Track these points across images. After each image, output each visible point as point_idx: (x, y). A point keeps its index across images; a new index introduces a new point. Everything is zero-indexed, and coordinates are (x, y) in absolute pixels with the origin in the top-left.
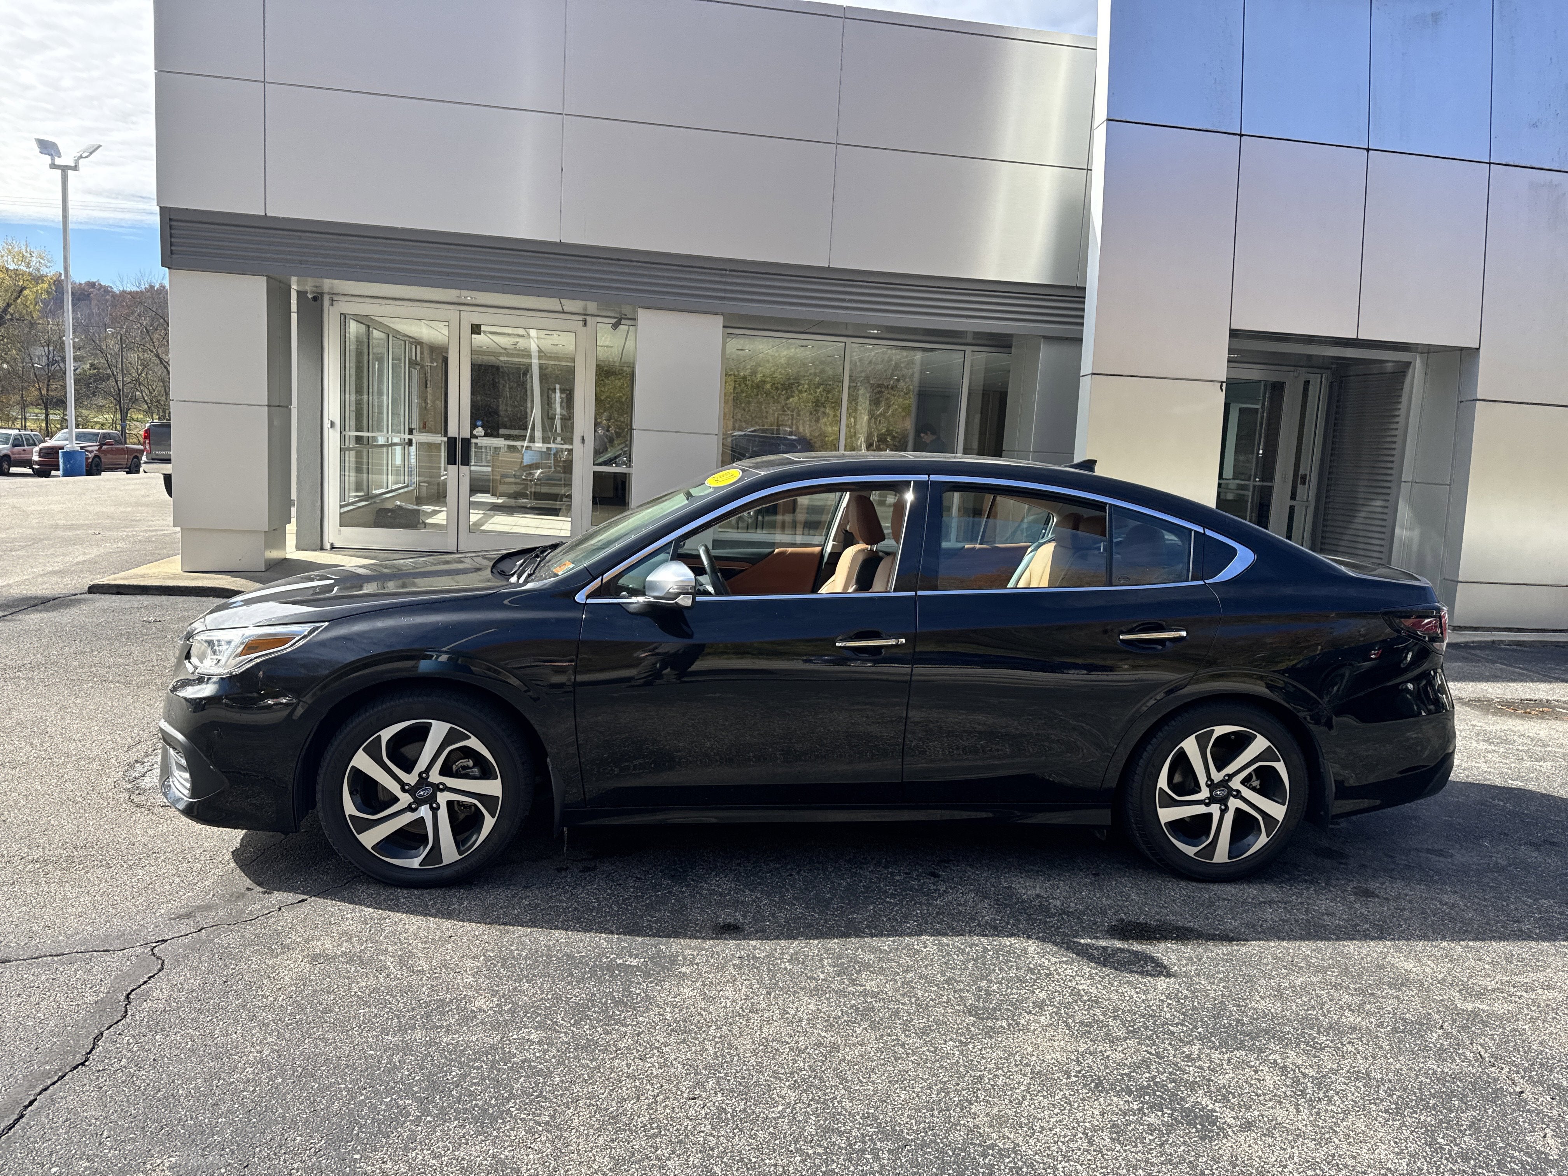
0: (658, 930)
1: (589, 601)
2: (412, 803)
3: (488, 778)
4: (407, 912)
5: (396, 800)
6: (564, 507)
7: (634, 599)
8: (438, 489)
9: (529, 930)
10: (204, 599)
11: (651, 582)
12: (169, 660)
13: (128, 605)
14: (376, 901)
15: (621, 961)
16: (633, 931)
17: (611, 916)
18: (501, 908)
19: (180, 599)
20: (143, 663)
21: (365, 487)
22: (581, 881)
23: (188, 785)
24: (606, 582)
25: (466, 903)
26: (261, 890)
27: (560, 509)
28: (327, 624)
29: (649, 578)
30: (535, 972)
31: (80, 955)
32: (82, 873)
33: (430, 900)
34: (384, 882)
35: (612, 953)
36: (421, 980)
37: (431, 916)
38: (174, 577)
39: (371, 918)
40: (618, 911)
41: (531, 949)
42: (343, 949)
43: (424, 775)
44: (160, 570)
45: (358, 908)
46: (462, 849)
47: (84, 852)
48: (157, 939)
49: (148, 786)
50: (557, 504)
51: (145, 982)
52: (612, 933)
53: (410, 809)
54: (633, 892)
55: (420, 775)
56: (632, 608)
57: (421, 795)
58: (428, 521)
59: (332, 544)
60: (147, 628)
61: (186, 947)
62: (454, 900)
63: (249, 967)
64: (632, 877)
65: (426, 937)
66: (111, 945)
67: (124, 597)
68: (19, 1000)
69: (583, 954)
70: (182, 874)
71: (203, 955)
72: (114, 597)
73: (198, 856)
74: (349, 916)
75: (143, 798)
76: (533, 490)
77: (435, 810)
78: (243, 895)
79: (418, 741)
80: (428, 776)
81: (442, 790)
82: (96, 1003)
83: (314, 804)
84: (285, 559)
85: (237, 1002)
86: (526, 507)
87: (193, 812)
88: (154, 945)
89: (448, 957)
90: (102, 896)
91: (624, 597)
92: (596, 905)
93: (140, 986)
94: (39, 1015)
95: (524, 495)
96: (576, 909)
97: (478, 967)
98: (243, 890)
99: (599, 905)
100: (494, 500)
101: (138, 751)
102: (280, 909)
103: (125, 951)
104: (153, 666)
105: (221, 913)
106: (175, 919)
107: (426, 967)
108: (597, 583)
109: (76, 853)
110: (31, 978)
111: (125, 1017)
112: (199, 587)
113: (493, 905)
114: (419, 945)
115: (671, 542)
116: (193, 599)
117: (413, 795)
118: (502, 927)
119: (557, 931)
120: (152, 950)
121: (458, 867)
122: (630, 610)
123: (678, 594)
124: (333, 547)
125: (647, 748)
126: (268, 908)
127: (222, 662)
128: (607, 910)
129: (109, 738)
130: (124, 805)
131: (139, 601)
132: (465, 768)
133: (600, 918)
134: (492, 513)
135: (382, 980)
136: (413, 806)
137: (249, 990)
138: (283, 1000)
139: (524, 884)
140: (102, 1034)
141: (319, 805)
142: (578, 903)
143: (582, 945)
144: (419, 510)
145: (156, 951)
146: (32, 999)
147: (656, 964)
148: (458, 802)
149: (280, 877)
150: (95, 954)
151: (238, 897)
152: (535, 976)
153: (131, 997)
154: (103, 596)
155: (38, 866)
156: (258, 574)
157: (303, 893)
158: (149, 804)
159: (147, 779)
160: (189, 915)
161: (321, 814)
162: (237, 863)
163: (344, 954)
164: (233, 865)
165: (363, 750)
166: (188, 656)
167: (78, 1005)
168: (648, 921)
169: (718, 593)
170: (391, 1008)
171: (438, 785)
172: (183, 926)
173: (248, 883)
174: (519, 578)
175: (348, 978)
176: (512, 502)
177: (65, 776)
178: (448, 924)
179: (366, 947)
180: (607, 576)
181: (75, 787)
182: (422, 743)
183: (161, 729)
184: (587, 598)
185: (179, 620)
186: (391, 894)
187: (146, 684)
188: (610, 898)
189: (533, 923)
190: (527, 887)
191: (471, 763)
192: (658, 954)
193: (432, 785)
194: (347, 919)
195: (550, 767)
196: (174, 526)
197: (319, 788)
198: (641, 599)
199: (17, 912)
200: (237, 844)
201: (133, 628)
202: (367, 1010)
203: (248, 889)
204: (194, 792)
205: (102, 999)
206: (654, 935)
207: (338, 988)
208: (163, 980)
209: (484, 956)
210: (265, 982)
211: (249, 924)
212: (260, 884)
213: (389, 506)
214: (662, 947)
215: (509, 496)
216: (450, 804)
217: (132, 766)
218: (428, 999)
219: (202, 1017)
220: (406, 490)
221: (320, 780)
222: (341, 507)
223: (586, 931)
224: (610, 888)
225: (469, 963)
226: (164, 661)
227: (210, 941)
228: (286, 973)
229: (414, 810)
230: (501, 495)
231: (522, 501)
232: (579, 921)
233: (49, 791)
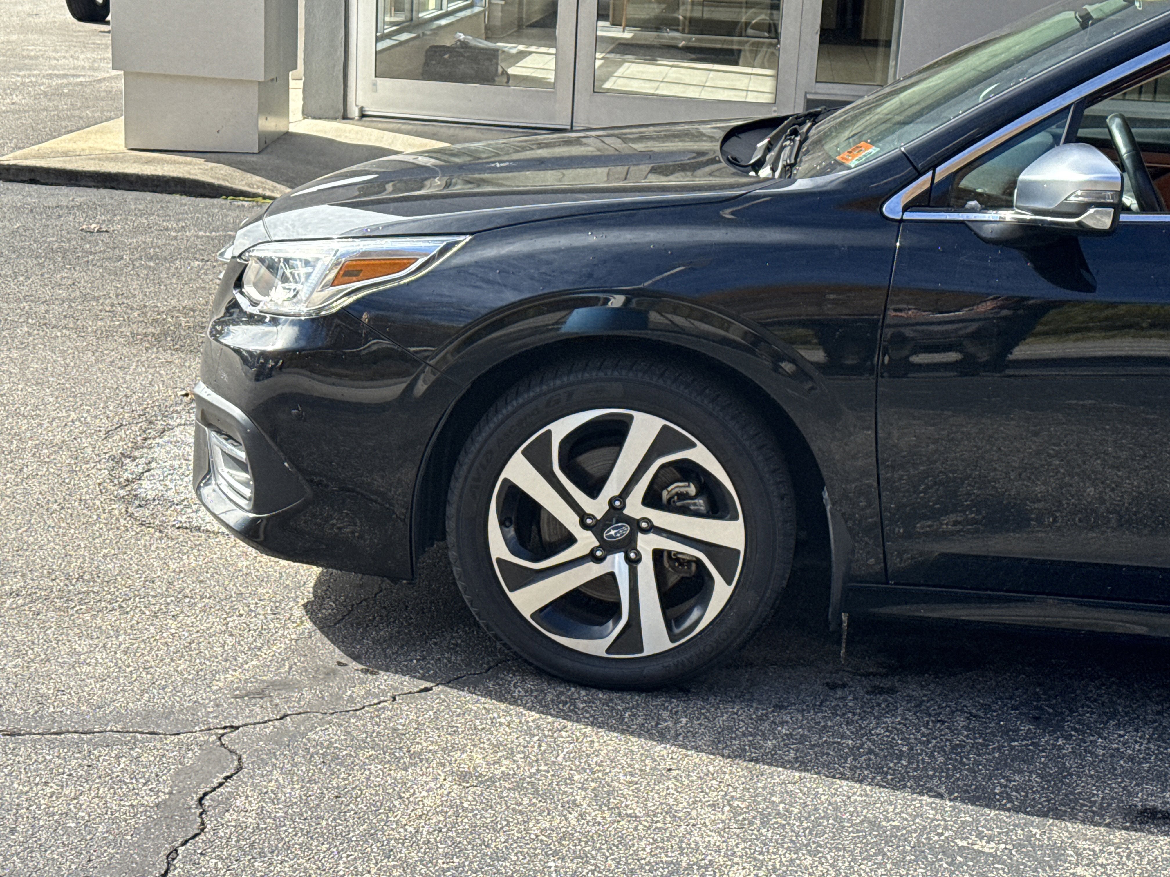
0: (1022, 803)
1: (908, 216)
2: (597, 548)
3: (721, 518)
4: (592, 724)
5: (570, 540)
6: (747, 47)
7: (991, 215)
8: (520, 12)
9: (797, 774)
10: (167, 197)
11: (1027, 183)
12: (134, 296)
13: (52, 202)
14: (540, 702)
15: (964, 843)
16: (978, 798)
17: (934, 769)
18: (744, 735)
19: (131, 196)
20: (96, 299)
21: (407, 6)
22: (873, 707)
23: (248, 492)
24: (941, 182)
25: (684, 720)
26: (361, 667)
27: (740, 51)
28: (468, 238)
29: (1022, 177)
30: (820, 840)
31: (117, 735)
32: (87, 617)
33: (625, 710)
34: (549, 674)
35: (946, 828)
36: (636, 829)
37: (632, 734)
38: (114, 158)
39: (538, 727)
40: (945, 764)
41: (805, 805)
42: (503, 769)
43: (617, 503)
44: (91, 144)
45: (514, 710)
46: (677, 631)
47: (80, 586)
48: (224, 725)
49: (151, 495)
50: (734, 42)
51: (221, 785)
52: (941, 796)
53: (592, 557)
54: (967, 736)
55: (611, 502)
56: (987, 232)
57: (611, 537)
58: (511, 71)
59: (362, 109)
60: (89, 242)
61: (269, 739)
62: (665, 714)
63: (368, 779)
64: (962, 711)
65: (630, 766)
66: (159, 726)
67: (43, 187)
68: (48, 790)
69: (896, 823)
70: (235, 632)
71: (296, 754)
72: (28, 188)
73: (252, 607)
74: (502, 720)
75: (147, 513)
76: (688, 15)
77: (633, 563)
78: (334, 672)
79: (609, 445)
80: (624, 506)
81: (645, 531)
82: (157, 805)
83: (443, 536)
84: (287, 133)
85: (361, 828)
86: (676, 47)
87: (258, 537)
88: (221, 732)
89: (671, 801)
90: (125, 653)
91: (973, 210)
92: (905, 749)
93: (214, 789)
94: (81, 814)
95: (673, 24)
96: (870, 751)
97: (723, 821)
98: (333, 665)
99: (911, 749)
100: (617, 33)
101: (121, 439)
102: (394, 699)
103: (182, 736)
104: (112, 305)
105: (308, 696)
106: (242, 697)
107: (639, 811)
108: (922, 184)
109: (71, 587)
110: (58, 761)
111: (202, 830)
112: (158, 177)
113: (730, 729)
114: (622, 778)
115: (1068, 108)
116: (149, 196)
117: (599, 535)
118: (751, 765)
119: (844, 783)
120: (220, 739)
121: (670, 662)
122: (983, 234)
123: (1085, 207)
124: (363, 116)
125: (969, 494)
126: (376, 696)
127: (302, 296)
128: (927, 759)
129: (73, 416)
130: (123, 522)
131: (67, 196)
132: (683, 496)
133: (915, 770)
134: (617, 57)
135: (574, 822)
136: (599, 553)
137: (376, 813)
138: (429, 833)
139: (774, 701)
140: (176, 851)
141: (451, 539)
142: (873, 742)
143: (891, 809)
144: (496, 51)
145: (225, 740)
146: (66, 791)
147: (1027, 855)
148: (669, 552)
149: (384, 650)
150: (139, 736)
151: (328, 674)
152: (820, 846)
153: (206, 802)
154: (9, 185)
155: (20, 602)
156: (249, 158)
157: (423, 678)
158: (157, 522)
159: (145, 483)
160: (261, 694)
161: (453, 554)
162: (315, 623)
163: (505, 776)
164: (309, 625)
165: (524, 453)
166: (239, 284)
167: (132, 806)
168: (1001, 786)
169: (1144, 208)
170: (596, 866)
171: (638, 522)
172: (257, 709)
173: (338, 654)
174: (773, 170)
175: (521, 812)
176: (650, 37)
177: (25, 470)
178: (660, 749)
179: (538, 771)
180: (943, 171)
181: (44, 488)
182: (614, 449)
183: (199, 399)
184: (905, 209)
185: (136, 231)
186: (562, 693)
187: (108, 334)
188: (929, 742)
189: (803, 765)
190: (782, 707)
191: (692, 490)
192: (1029, 841)
193: (629, 520)
194: (501, 724)
195: (828, 508)
196: (114, 68)
197: (451, 510)
198: (1008, 215)
199: (10, 664)
200: (307, 594)
201: (69, 240)
202: (559, 863)
203: (339, 663)
204: (258, 504)
205: (165, 801)
206: (1017, 810)
207: (508, 824)
208: (245, 783)
209: (730, 806)
210: (396, 803)
211: (355, 717)
212: (356, 658)
213: (448, 42)
214: (1034, 831)
215: (644, 25)
216: (658, 554)
217: (119, 460)
218: (653, 860)
219: (315, 843)
220: (468, 12)
221: (454, 497)
222: (378, 39)
223: (895, 788)
224: (926, 726)
225: (707, 814)
226: (127, 298)
227: (304, 735)
228: (424, 794)
229: (599, 560)
230: (631, 24)
231: (670, 35)
232: (879, 770)
233: (8, 492)
